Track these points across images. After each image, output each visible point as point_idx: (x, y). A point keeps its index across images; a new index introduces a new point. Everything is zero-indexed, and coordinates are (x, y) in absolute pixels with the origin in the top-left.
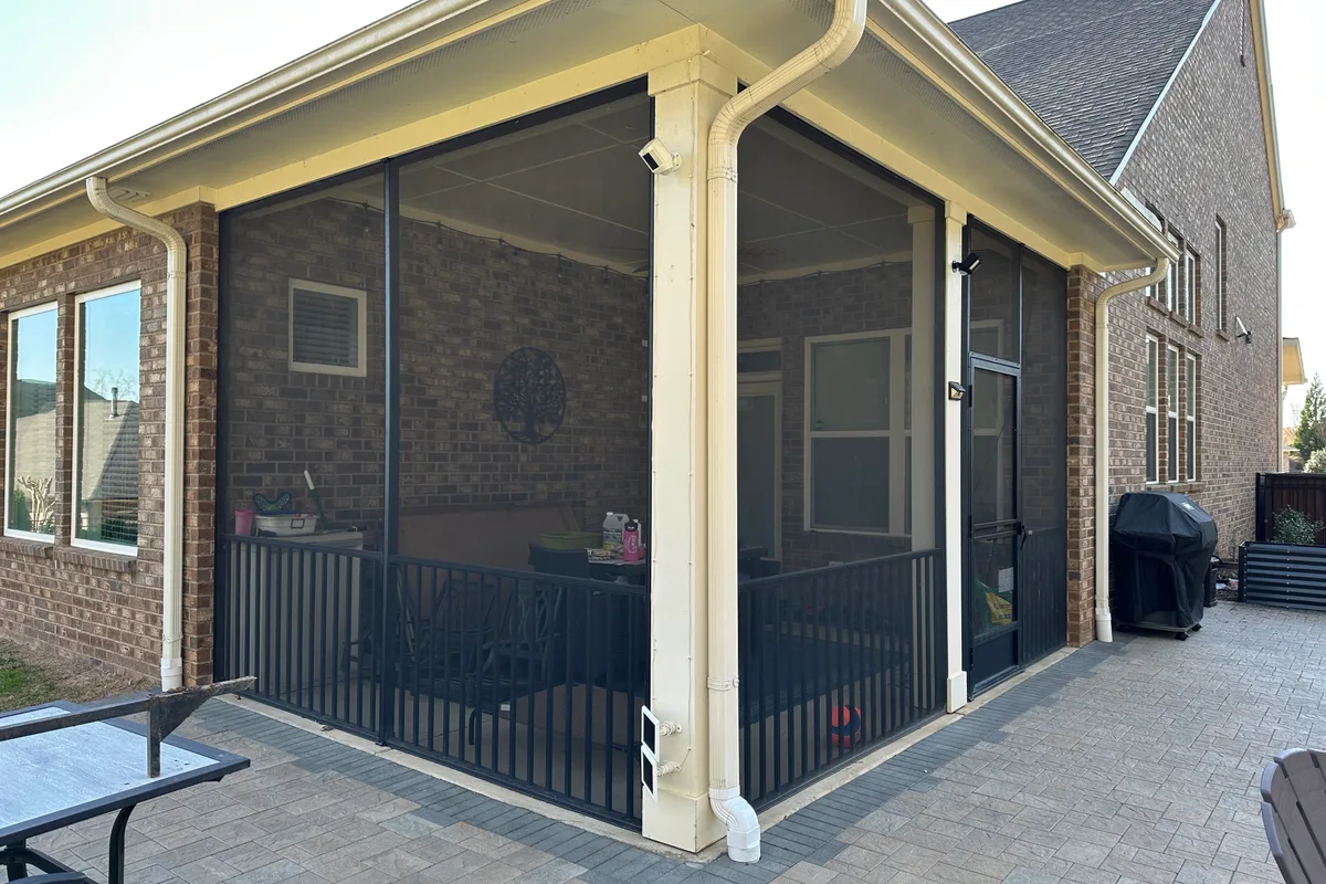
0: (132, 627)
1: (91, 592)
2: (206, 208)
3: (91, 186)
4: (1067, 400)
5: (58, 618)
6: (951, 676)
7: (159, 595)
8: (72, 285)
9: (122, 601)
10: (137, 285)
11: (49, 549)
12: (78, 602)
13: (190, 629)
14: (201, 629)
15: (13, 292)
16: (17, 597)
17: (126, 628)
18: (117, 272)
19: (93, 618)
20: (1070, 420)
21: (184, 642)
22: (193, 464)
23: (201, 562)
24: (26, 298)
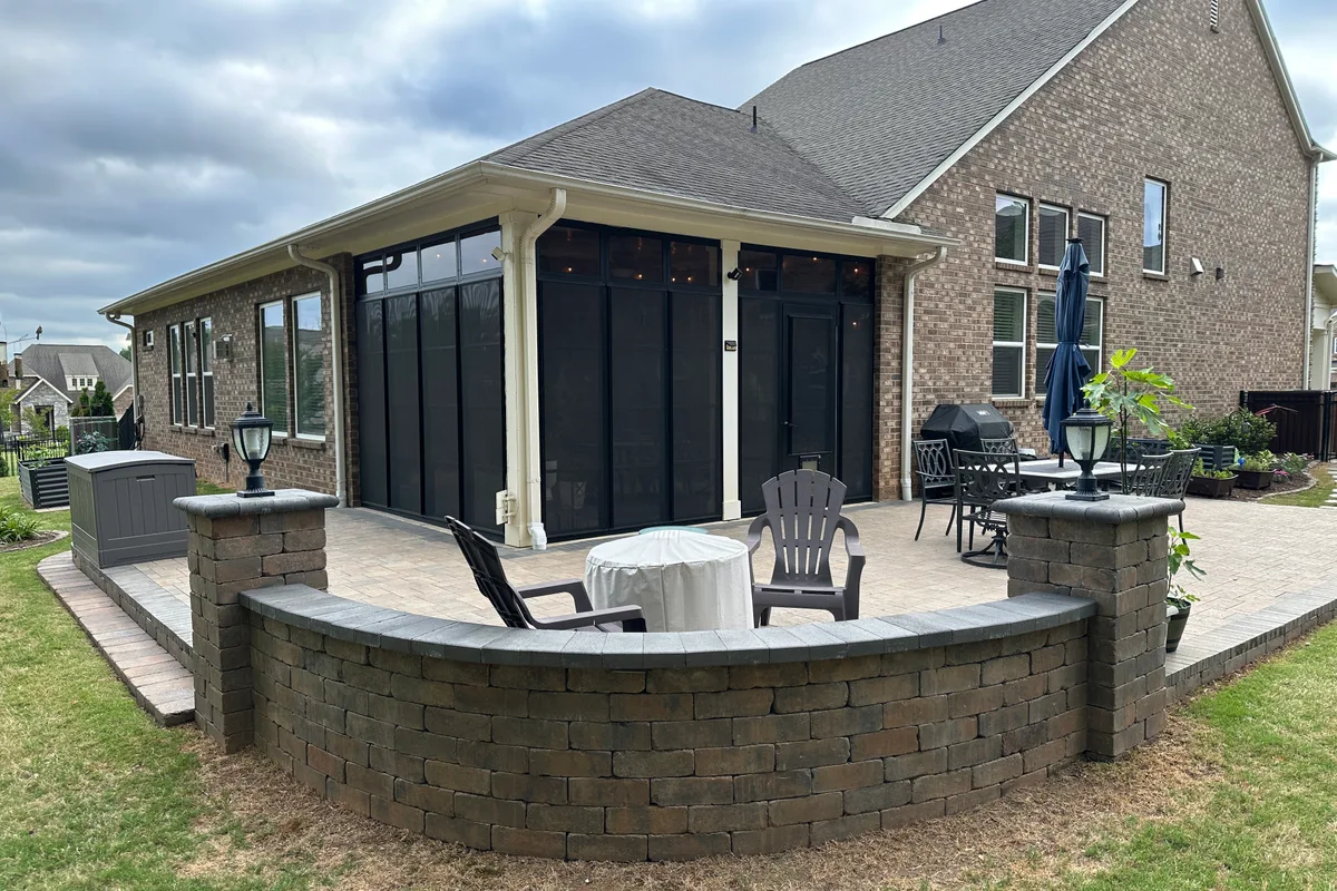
0: (325, 478)
1: (305, 462)
2: (347, 255)
3: (290, 248)
4: (874, 344)
5: (291, 478)
6: (726, 502)
7: (334, 460)
8: (289, 291)
9: (319, 465)
10: (319, 293)
11: (285, 440)
12: (300, 468)
13: (350, 476)
14: (354, 476)
15: (261, 293)
16: (270, 468)
17: (322, 480)
18: (310, 286)
19: (307, 476)
20: (875, 357)
21: (347, 482)
22: (348, 390)
23: (353, 441)
24: (267, 297)
